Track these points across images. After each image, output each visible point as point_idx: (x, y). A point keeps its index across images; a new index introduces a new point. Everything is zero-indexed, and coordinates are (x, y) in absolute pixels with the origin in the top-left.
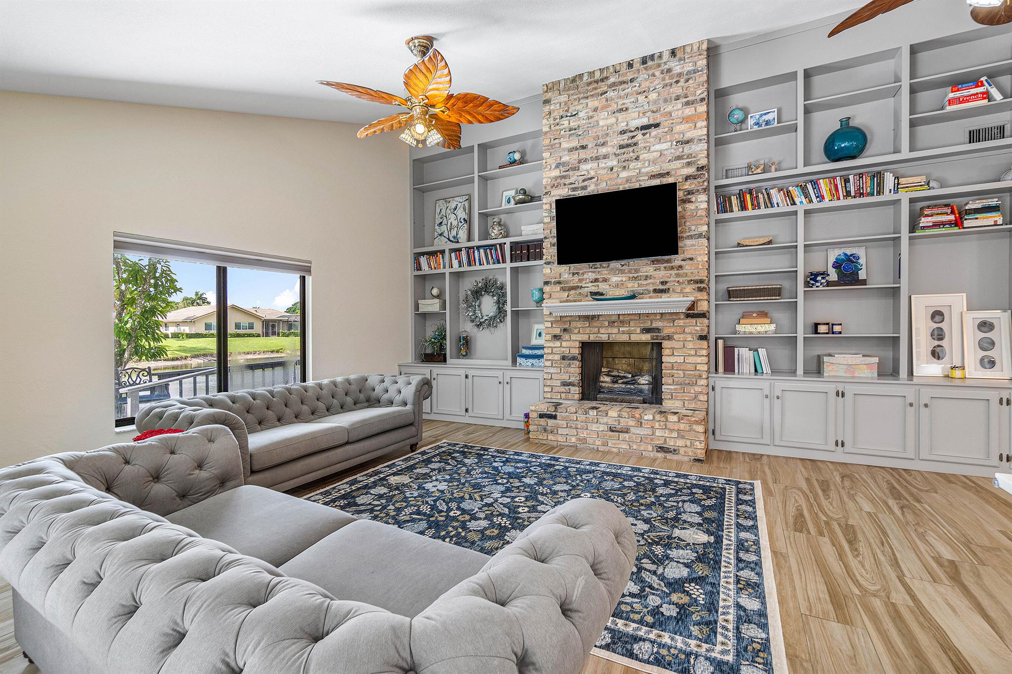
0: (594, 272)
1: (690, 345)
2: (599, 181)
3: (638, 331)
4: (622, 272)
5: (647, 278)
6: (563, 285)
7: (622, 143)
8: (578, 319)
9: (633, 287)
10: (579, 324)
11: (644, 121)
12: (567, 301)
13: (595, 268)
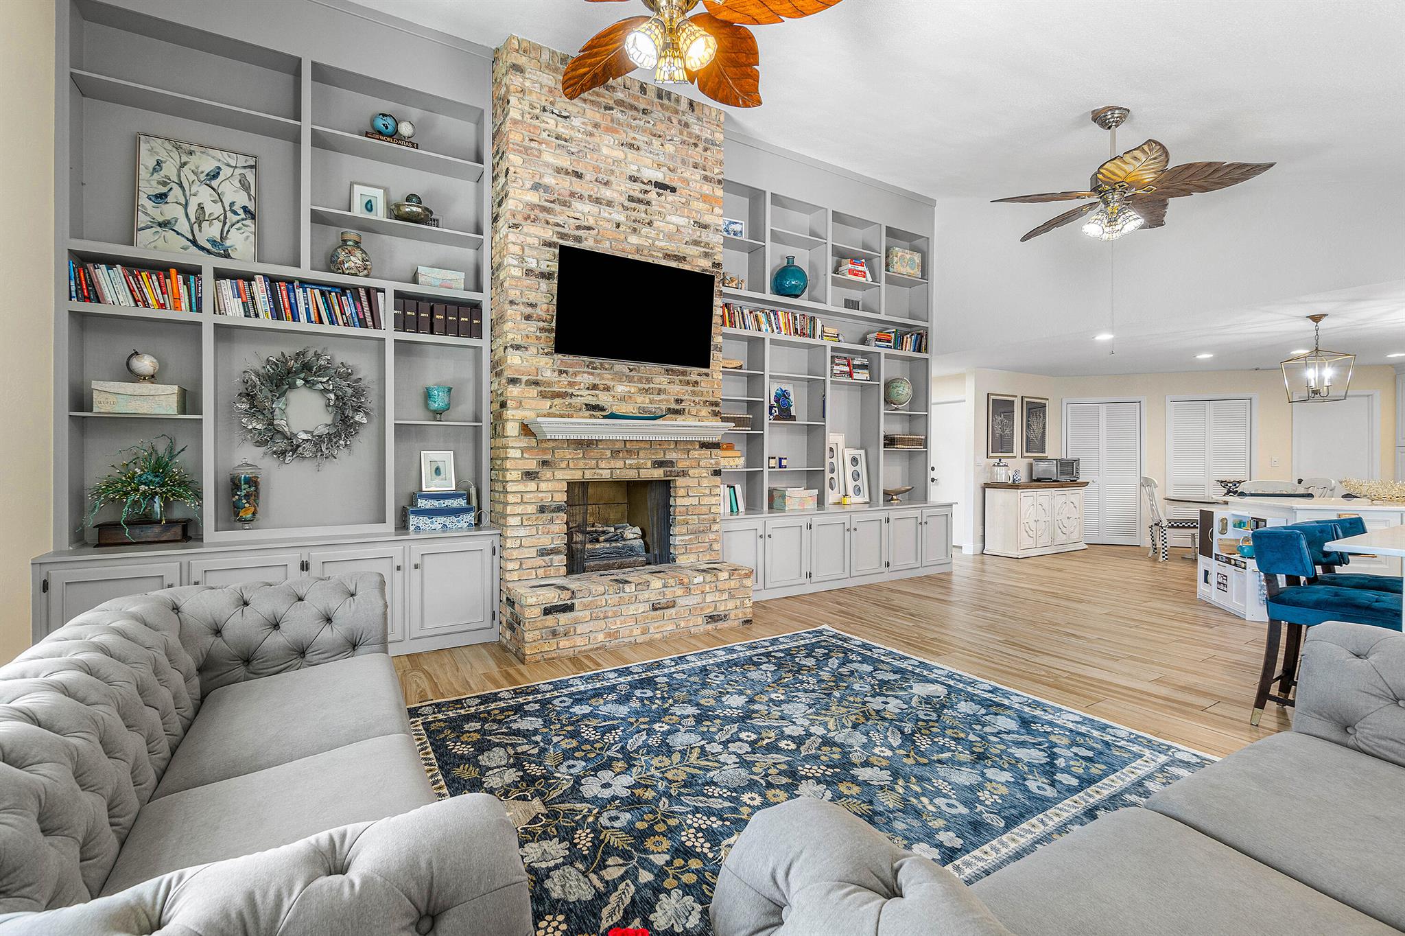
0: (592, 374)
1: (705, 482)
2: (599, 237)
3: (649, 464)
4: (630, 379)
5: (660, 392)
6: (542, 389)
7: (632, 193)
8: (565, 446)
9: (643, 402)
10: (568, 454)
11: (659, 176)
12: (549, 415)
13: (593, 368)
